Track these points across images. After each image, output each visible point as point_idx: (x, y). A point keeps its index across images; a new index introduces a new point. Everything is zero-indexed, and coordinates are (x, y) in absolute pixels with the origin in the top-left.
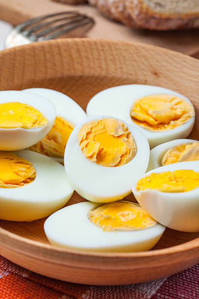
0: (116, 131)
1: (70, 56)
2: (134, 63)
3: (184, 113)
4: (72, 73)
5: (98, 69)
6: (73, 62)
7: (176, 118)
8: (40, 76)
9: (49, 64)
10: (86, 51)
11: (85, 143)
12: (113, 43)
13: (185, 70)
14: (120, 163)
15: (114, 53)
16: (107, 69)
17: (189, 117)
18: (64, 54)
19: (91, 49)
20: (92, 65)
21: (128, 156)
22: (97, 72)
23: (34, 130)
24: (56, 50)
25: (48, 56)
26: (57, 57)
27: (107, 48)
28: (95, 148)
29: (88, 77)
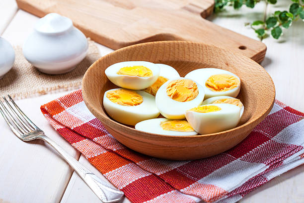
0: (189, 85)
1: (184, 50)
2: (217, 58)
3: (233, 84)
4: (183, 59)
5: (198, 59)
6: (185, 53)
7: (229, 87)
8: (165, 59)
9: (171, 53)
10: (193, 49)
11: (170, 89)
12: (208, 46)
13: (242, 63)
14: (185, 101)
15: (208, 51)
16: (203, 60)
17: (236, 87)
18: (181, 49)
19: (196, 48)
20: (195, 57)
21: (191, 98)
22: (197, 60)
23: (145, 78)
24: (176, 46)
25: (172, 49)
26: (177, 50)
27: (204, 48)
28: (173, 91)
29: (191, 63)
